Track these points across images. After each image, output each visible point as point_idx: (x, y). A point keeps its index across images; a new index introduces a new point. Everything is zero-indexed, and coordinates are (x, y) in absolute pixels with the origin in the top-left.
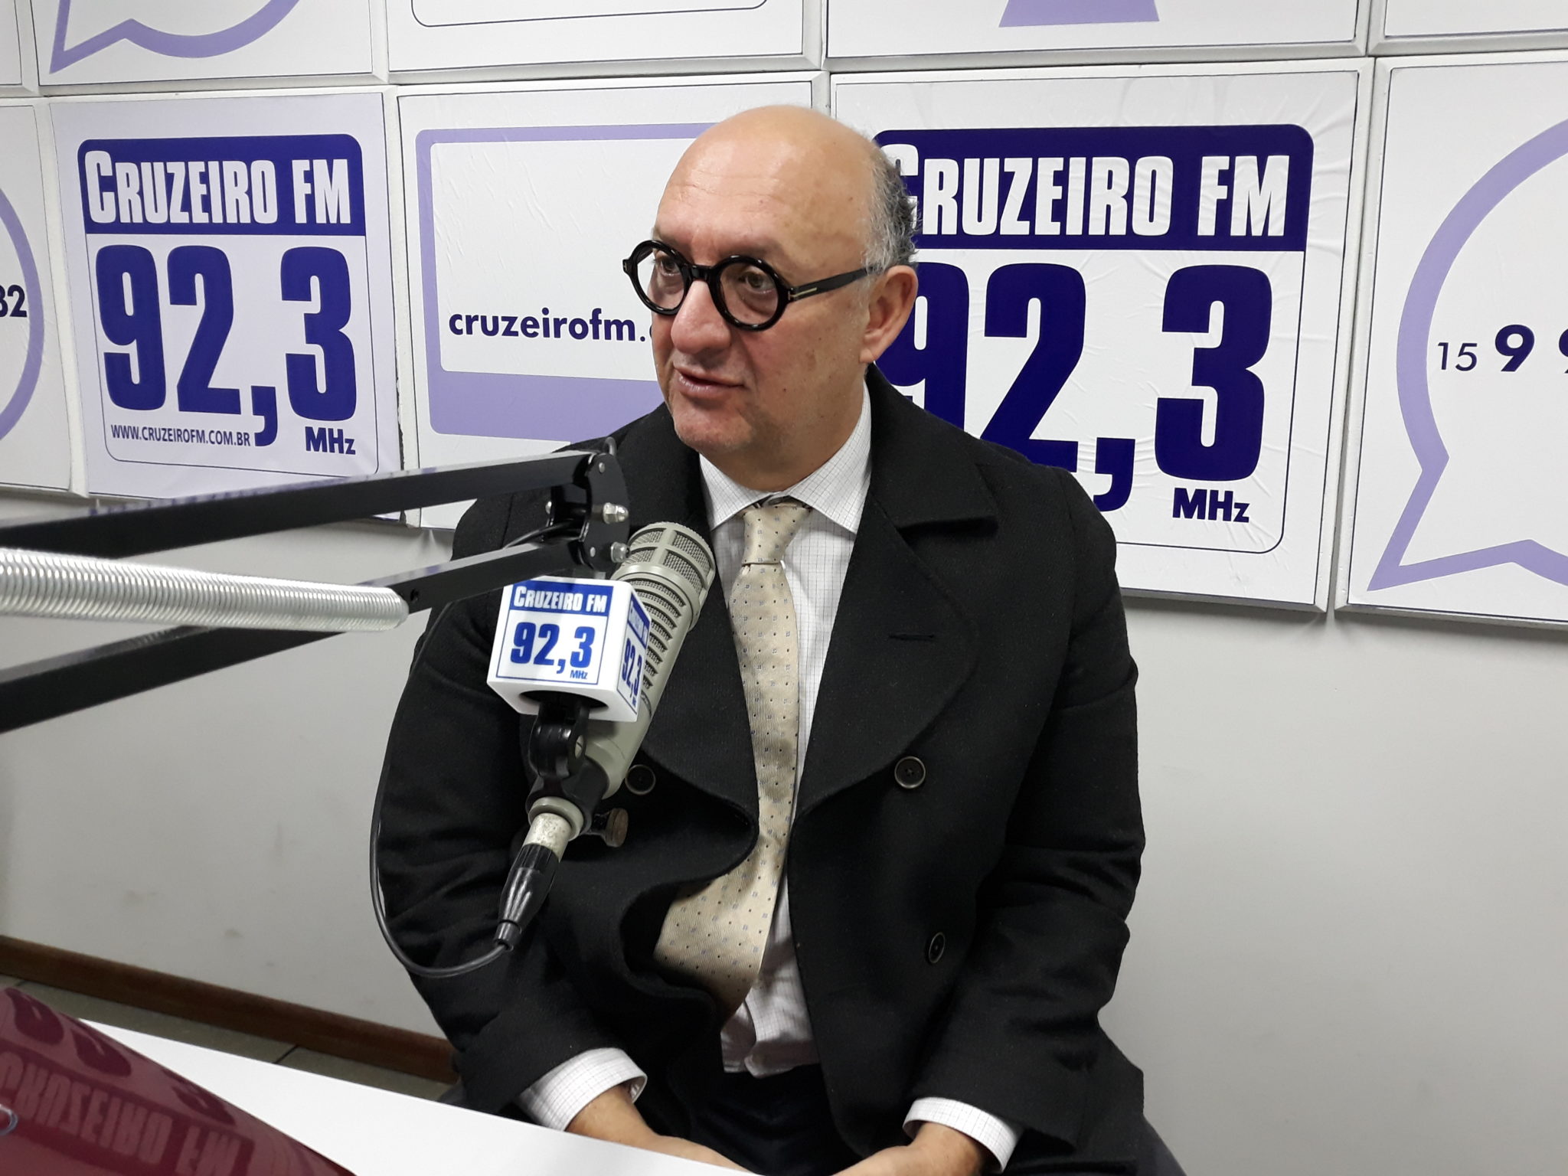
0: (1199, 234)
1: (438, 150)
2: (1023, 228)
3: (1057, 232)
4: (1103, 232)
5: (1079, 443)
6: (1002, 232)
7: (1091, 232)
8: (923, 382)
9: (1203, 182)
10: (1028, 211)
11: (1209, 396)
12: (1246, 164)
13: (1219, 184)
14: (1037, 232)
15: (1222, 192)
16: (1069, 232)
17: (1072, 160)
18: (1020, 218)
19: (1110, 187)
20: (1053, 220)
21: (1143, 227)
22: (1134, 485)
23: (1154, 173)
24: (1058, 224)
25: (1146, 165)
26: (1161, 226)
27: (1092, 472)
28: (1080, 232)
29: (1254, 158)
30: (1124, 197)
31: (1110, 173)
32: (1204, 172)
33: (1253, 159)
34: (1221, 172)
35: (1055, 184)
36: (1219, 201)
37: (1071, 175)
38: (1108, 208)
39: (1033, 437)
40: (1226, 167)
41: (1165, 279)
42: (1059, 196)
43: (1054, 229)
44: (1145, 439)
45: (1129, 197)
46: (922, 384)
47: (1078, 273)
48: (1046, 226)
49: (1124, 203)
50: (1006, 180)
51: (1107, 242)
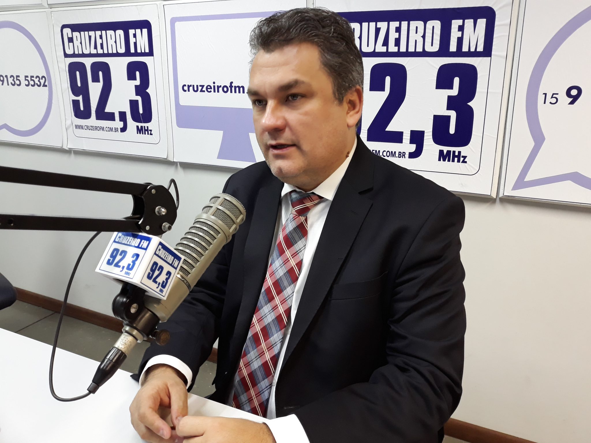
0: (450, 51)
1: (177, 24)
2: (384, 49)
3: (397, 51)
4: (414, 51)
5: (404, 132)
6: (376, 51)
7: (409, 51)
9: (452, 30)
10: (386, 43)
11: (453, 114)
12: (469, 23)
13: (459, 30)
14: (389, 51)
15: (459, 34)
16: (401, 51)
17: (402, 22)
18: (383, 45)
19: (417, 33)
20: (395, 46)
21: (429, 49)
22: (424, 148)
23: (433, 27)
24: (397, 48)
25: (430, 24)
26: (436, 48)
27: (408, 143)
28: (405, 50)
29: (472, 20)
31: (417, 27)
32: (453, 26)
34: (460, 26)
35: (396, 32)
36: (458, 38)
37: (402, 28)
38: (416, 41)
40: (462, 24)
41: (436, 68)
42: (397, 37)
44: (428, 131)
45: (424, 37)
47: (404, 67)
48: (392, 49)
49: (422, 39)
50: (378, 31)
51: (414, 54)
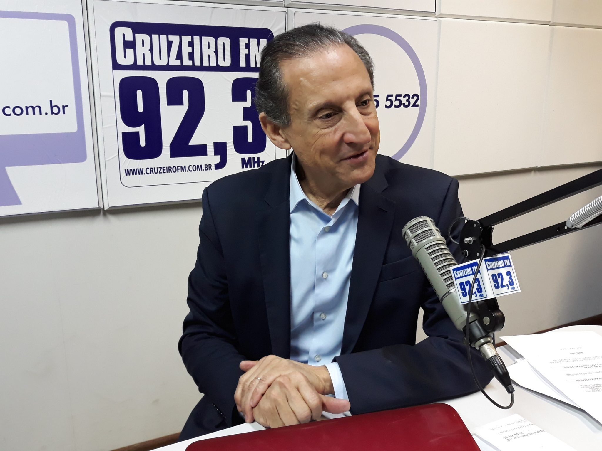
0: (241, 66)
2: (178, 63)
3: (191, 65)
4: (208, 65)
5: (207, 145)
6: (170, 64)
7: (204, 65)
8: (143, 126)
9: (240, 47)
10: (179, 56)
11: (250, 125)
13: (246, 48)
14: (184, 64)
15: (247, 51)
16: (195, 65)
17: (194, 37)
18: (177, 59)
19: (209, 48)
20: (190, 59)
21: (222, 64)
22: (228, 159)
23: (224, 43)
24: (191, 62)
25: (221, 40)
26: (227, 63)
27: (212, 155)
28: (199, 65)
30: (214, 52)
31: (209, 43)
32: (240, 44)
33: (256, 39)
34: (246, 44)
35: (189, 46)
36: (246, 55)
37: (194, 43)
38: (209, 56)
39: (190, 144)
40: (247, 42)
41: (230, 82)
42: (191, 51)
43: (190, 63)
44: (229, 142)
45: (216, 52)
46: (143, 125)
47: (201, 80)
48: (187, 62)
49: (214, 54)
50: (170, 44)
51: (209, 69)
